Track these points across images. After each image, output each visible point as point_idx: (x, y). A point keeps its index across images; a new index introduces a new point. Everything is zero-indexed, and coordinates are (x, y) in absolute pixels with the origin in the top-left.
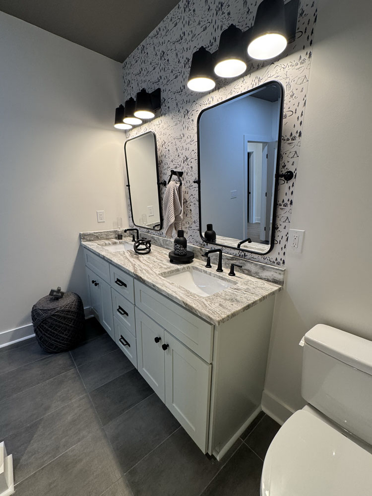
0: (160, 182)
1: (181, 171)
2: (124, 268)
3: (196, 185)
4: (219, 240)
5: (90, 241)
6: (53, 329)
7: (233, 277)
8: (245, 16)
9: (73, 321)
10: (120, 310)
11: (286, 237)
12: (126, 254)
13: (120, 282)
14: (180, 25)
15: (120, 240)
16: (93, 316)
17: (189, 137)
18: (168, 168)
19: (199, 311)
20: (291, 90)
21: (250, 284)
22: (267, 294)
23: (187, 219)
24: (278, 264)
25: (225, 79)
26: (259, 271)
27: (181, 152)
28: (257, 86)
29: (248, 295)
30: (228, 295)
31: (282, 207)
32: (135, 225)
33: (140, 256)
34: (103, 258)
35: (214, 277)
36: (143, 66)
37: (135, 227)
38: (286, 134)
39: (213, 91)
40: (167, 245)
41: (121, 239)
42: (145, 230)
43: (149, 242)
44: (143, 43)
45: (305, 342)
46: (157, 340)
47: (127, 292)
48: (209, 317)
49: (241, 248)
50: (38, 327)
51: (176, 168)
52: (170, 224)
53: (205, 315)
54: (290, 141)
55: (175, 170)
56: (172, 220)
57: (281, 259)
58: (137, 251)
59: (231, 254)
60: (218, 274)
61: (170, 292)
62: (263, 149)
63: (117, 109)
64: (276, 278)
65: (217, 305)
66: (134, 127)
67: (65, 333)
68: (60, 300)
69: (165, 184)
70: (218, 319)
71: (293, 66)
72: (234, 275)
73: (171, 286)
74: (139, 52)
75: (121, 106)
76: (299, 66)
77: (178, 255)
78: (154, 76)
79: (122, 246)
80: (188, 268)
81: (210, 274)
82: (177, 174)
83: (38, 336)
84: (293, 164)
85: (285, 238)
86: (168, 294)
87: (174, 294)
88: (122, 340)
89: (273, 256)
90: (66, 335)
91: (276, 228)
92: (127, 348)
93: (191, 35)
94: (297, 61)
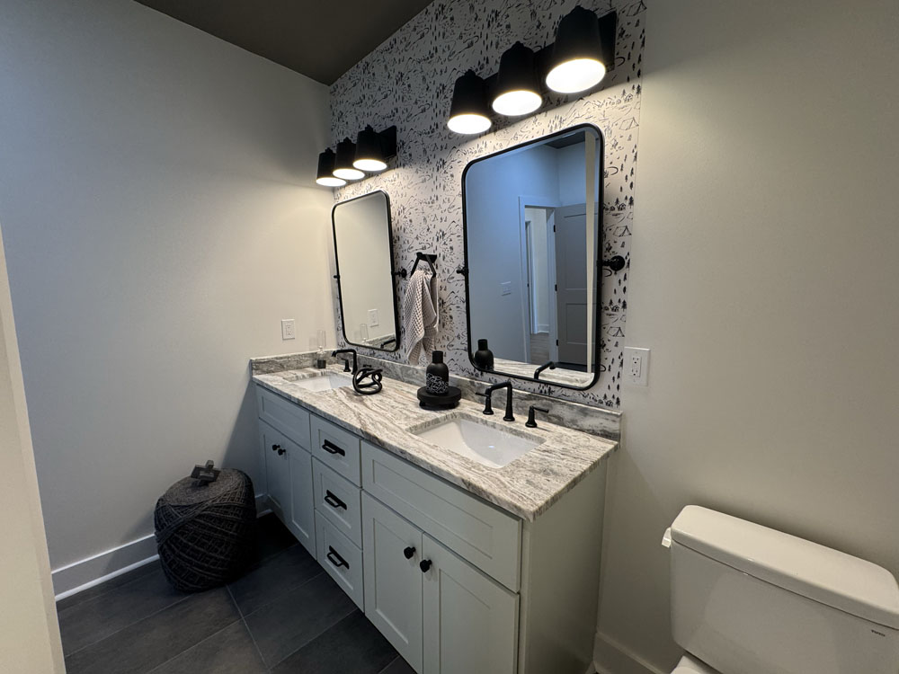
0: (396, 271)
1: (432, 254)
2: (340, 421)
3: (461, 277)
4: (499, 365)
5: (268, 372)
6: (196, 544)
7: (534, 429)
8: (534, 31)
9: (235, 525)
10: (329, 498)
11: (620, 361)
12: (339, 394)
13: (330, 446)
14: (429, 37)
15: (323, 370)
16: (270, 511)
17: (446, 201)
18: (409, 248)
19: (495, 497)
20: (613, 137)
21: (567, 441)
22: (599, 457)
23: (447, 333)
24: (609, 404)
25: (506, 117)
26: (577, 418)
27: (433, 224)
28: (558, 130)
29: (568, 461)
30: (536, 463)
31: (610, 311)
32: (348, 342)
33: (364, 397)
34: (299, 403)
35: (502, 430)
36: (366, 92)
37: (348, 347)
38: (610, 201)
39: (485, 133)
40: (408, 376)
41: (324, 367)
42: (368, 350)
43: (379, 372)
44: (367, 58)
45: (673, 539)
46: (409, 552)
47: (347, 465)
48: (516, 506)
49: (540, 378)
50: (166, 542)
51: (424, 248)
52: (417, 341)
53: (507, 503)
54: (616, 211)
55: (424, 252)
56: (421, 334)
57: (613, 397)
58: (359, 389)
59: (524, 390)
60: (506, 424)
61: (435, 463)
62: (548, 218)
63: (321, 155)
64: (607, 429)
65: (523, 482)
66: (349, 182)
67: (220, 550)
68: (210, 485)
69: (404, 274)
70: (533, 509)
71: (613, 103)
72: (535, 425)
73: (434, 451)
74: (359, 71)
75: (329, 151)
76: (623, 104)
77: (435, 394)
78: (386, 108)
79: (325, 380)
80: (454, 416)
81: (494, 426)
82: (428, 258)
83: (166, 560)
84: (623, 246)
85: (618, 362)
86: (432, 466)
87: (443, 467)
88: (332, 556)
89: (599, 391)
90: (221, 553)
91: (601, 346)
92: (342, 571)
93: (448, 53)
94: (619, 97)
